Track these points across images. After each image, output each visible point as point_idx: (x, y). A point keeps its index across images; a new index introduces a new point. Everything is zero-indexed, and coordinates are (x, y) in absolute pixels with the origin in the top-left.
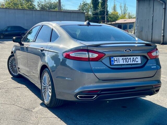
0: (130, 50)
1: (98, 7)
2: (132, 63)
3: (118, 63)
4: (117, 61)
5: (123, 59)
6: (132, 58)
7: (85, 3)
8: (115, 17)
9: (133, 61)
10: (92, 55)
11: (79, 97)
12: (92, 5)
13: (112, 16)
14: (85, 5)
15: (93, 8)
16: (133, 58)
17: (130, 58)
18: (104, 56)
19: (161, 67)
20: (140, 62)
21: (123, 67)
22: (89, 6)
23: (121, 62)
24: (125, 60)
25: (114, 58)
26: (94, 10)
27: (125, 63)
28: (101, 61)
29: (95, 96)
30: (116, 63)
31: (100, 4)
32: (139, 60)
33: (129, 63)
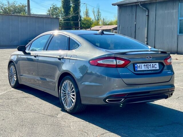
0: (150, 57)
1: (70, 11)
2: (152, 69)
3: (141, 69)
4: (140, 67)
5: (144, 65)
6: (151, 64)
7: (55, 6)
8: (89, 23)
9: (152, 67)
10: (119, 62)
11: (108, 100)
12: (63, 10)
13: (85, 22)
14: (55, 9)
15: (64, 12)
16: (153, 64)
17: (150, 65)
18: (130, 63)
19: (174, 73)
20: (158, 68)
21: (145, 72)
22: (59, 11)
23: (143, 69)
24: (146, 67)
25: (137, 64)
26: (66, 16)
27: (146, 69)
28: (127, 68)
29: (123, 100)
30: (139, 69)
31: (72, 9)
32: (157, 66)
33: (150, 69)
